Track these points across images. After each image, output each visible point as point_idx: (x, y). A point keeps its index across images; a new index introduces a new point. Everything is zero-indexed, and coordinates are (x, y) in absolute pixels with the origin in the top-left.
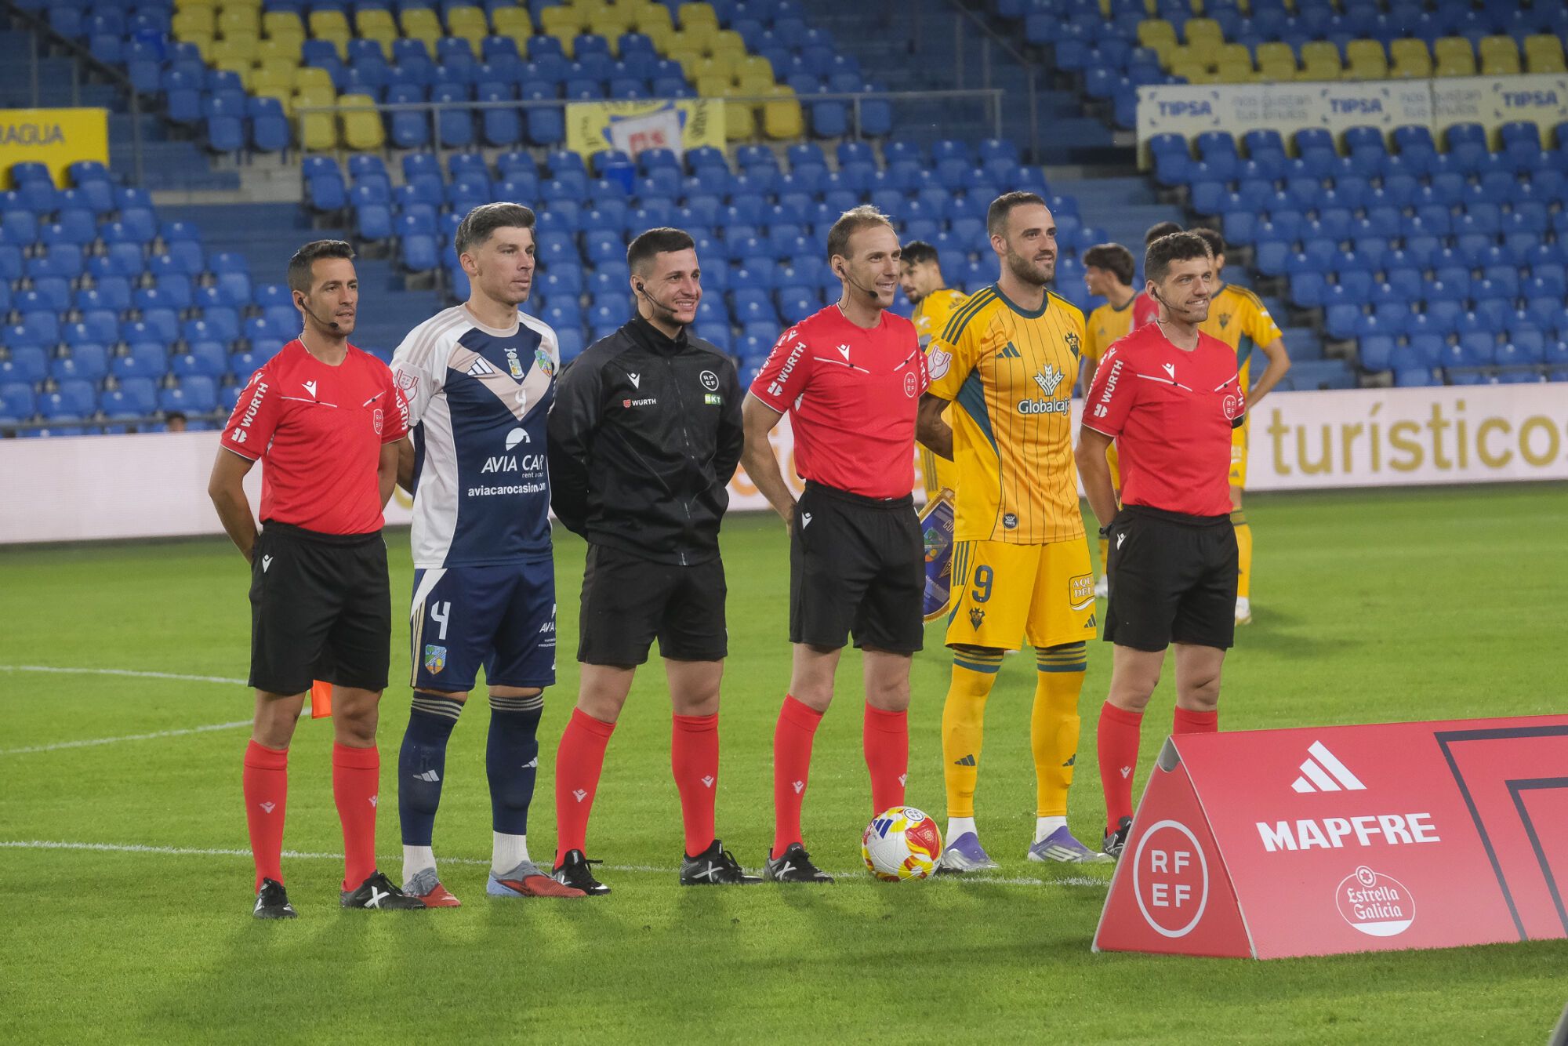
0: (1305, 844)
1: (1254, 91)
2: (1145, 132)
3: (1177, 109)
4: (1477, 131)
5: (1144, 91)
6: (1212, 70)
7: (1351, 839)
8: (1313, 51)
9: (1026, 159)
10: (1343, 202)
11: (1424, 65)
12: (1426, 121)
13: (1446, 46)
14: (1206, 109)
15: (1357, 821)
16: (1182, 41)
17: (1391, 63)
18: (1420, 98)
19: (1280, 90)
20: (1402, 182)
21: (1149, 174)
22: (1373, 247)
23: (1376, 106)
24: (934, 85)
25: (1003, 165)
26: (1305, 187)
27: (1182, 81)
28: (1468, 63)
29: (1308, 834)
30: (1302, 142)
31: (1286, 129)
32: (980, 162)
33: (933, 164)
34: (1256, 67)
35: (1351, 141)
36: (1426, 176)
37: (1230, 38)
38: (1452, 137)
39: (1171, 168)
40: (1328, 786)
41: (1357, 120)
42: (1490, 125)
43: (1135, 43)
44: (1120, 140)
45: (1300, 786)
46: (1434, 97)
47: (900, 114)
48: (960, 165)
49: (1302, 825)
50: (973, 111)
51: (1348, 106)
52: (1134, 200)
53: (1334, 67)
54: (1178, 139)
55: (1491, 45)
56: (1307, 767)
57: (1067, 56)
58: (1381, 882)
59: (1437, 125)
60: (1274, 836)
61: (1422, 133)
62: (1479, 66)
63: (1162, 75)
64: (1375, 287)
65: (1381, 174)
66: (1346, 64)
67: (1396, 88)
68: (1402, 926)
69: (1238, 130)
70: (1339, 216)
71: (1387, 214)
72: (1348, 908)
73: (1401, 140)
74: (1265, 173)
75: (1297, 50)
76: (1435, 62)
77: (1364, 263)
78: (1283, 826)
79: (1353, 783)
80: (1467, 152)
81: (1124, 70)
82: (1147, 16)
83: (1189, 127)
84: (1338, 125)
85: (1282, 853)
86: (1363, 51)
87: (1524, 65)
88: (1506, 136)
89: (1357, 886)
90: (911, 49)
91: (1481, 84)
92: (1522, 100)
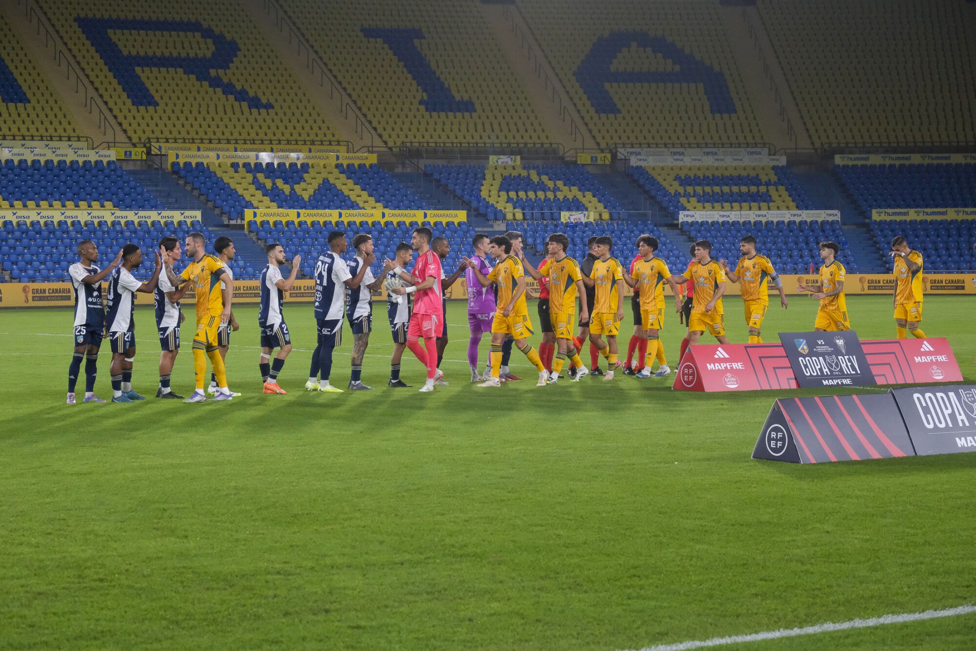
0: (717, 368)
1: (703, 212)
2: (680, 221)
3: (687, 216)
4: (750, 222)
5: (681, 212)
6: (695, 208)
7: (726, 367)
8: (716, 205)
9: (655, 226)
10: (722, 236)
11: (739, 208)
12: (739, 220)
13: (744, 204)
14: (693, 216)
15: (728, 364)
16: (689, 202)
17: (732, 207)
18: (737, 215)
19: (709, 213)
20: (734, 232)
21: (681, 229)
22: (727, 246)
23: (729, 216)
24: (637, 210)
25: (651, 227)
26: (714, 233)
27: (688, 210)
28: (748, 208)
29: (717, 366)
30: (713, 223)
31: (710, 221)
32: (646, 226)
33: (636, 226)
34: (704, 208)
35: (723, 222)
36: (739, 231)
37: (699, 202)
38: (745, 223)
39: (686, 228)
40: (722, 356)
41: (725, 219)
42: (752, 221)
43: (679, 202)
44: (675, 222)
45: (716, 356)
46: (741, 215)
47: (630, 215)
48: (642, 226)
49: (716, 364)
50: (645, 215)
51: (723, 216)
52: (677, 235)
53: (720, 208)
54: (687, 222)
55: (753, 204)
56: (718, 352)
57: (665, 205)
58: (732, 377)
59: (742, 221)
60: (710, 367)
61: (738, 222)
62: (750, 209)
63: (684, 209)
64: (728, 254)
65: (729, 231)
66: (723, 207)
67: (733, 213)
68: (737, 386)
69: (700, 221)
70: (721, 239)
71: (730, 239)
72: (725, 382)
73: (734, 223)
74: (705, 230)
75: (712, 204)
76: (741, 207)
77: (725, 249)
78: (712, 365)
79: (727, 356)
80: (748, 226)
81: (677, 208)
82: (681, 197)
83: (690, 220)
84: (721, 220)
85: (712, 370)
86: (727, 205)
87: (760, 209)
88: (755, 223)
89: (727, 377)
90: (632, 202)
91: (751, 212)
92: (759, 216)
